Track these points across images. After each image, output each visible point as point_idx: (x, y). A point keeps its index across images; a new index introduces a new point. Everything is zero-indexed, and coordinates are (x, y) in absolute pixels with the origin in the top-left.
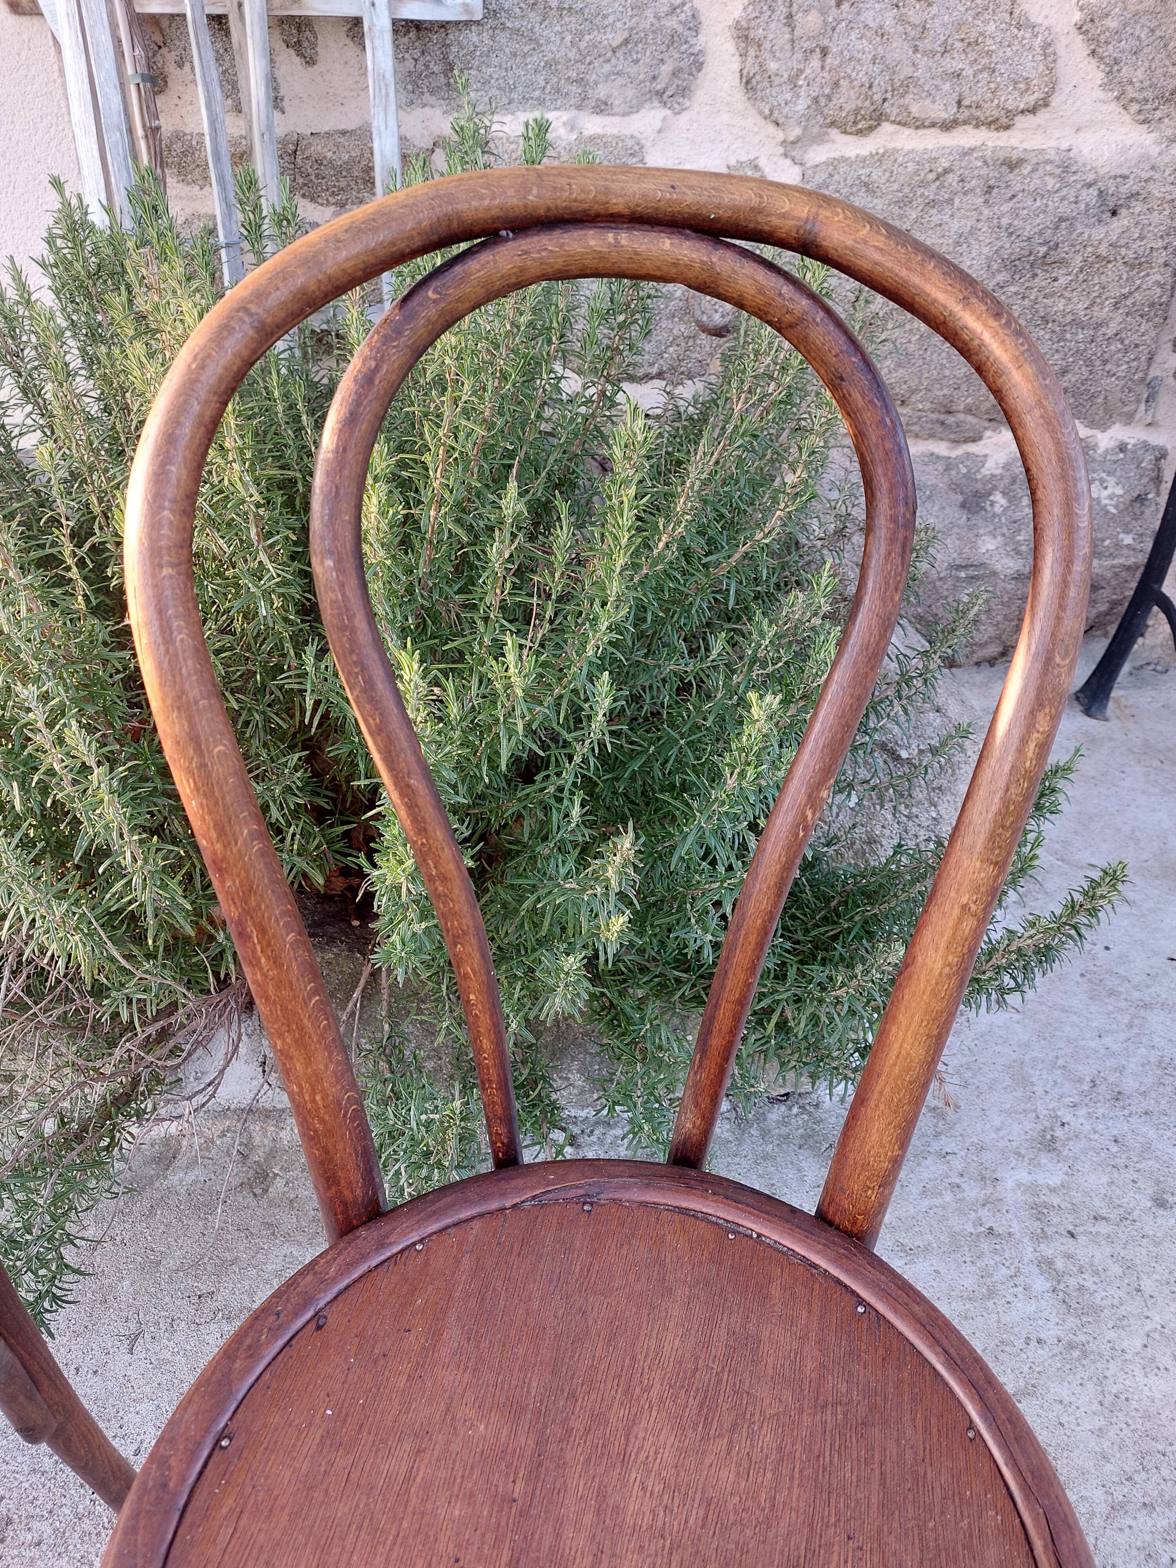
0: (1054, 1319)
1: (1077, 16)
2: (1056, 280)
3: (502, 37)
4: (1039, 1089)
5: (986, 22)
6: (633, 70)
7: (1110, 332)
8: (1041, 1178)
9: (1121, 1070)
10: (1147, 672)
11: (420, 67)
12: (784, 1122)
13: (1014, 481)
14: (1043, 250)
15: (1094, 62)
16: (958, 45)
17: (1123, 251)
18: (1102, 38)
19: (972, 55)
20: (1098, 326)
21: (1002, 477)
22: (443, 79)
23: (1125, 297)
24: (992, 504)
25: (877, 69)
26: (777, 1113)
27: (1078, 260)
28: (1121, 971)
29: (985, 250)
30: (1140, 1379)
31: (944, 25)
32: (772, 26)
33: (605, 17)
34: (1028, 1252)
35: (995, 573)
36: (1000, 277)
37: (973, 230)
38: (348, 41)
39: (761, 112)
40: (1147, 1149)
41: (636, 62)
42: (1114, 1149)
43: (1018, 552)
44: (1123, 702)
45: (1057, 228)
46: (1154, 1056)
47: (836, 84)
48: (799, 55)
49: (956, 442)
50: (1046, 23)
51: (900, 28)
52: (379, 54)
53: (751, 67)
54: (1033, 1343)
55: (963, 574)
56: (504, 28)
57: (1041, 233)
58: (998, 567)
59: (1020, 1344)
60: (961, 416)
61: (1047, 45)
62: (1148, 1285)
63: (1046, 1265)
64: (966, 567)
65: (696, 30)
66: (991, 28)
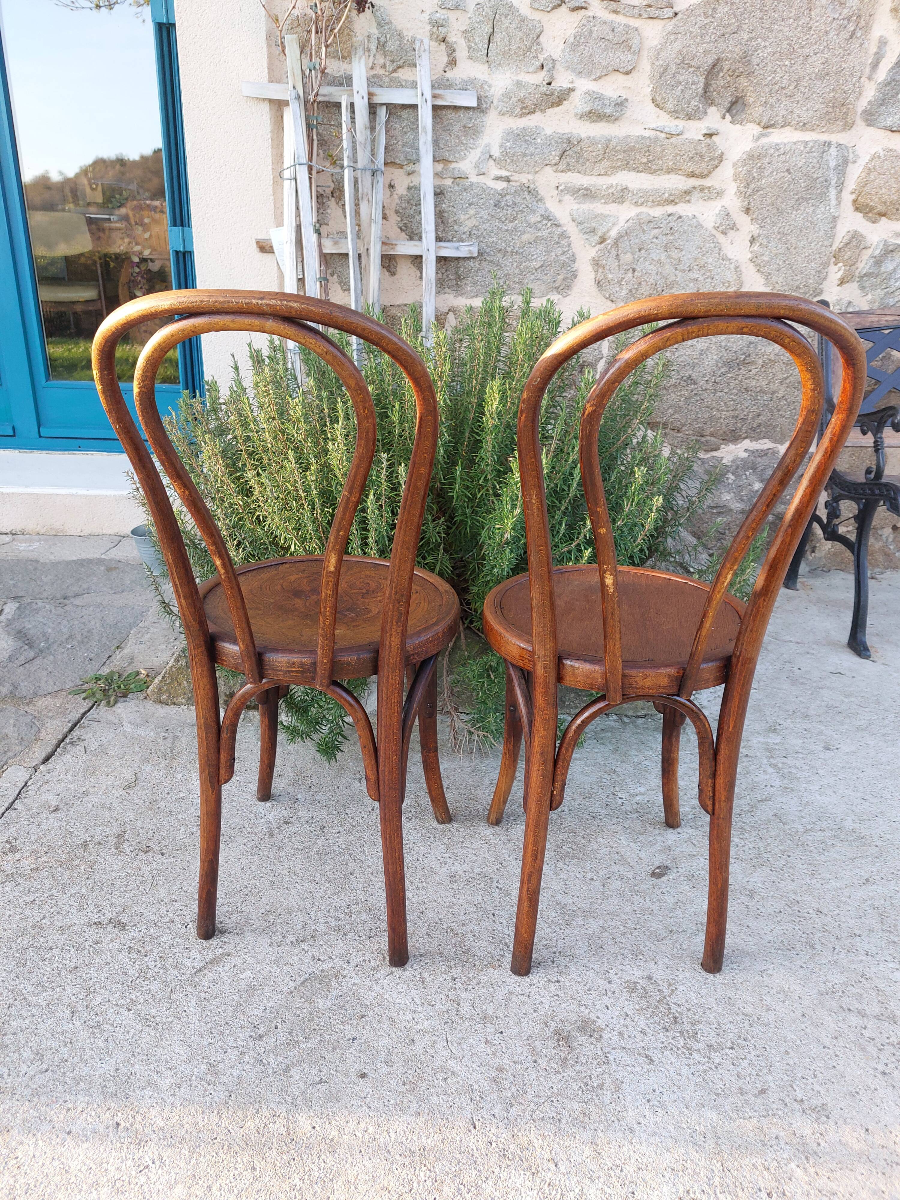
0: (778, 780)
1: (750, 256)
2: (750, 371)
3: (484, 264)
4: (768, 713)
5: (707, 258)
6: (545, 277)
7: (780, 396)
8: (769, 740)
9: (808, 708)
10: (819, 572)
11: (445, 277)
12: (644, 723)
13: (737, 468)
14: (743, 357)
15: (759, 275)
16: (696, 267)
17: (782, 357)
18: (762, 264)
19: (702, 272)
20: (774, 393)
21: (731, 466)
22: (454, 282)
23: (785, 379)
24: (727, 479)
25: (658, 277)
26: (640, 721)
27: (760, 362)
28: (807, 676)
29: (715, 357)
30: (818, 797)
31: (689, 259)
32: (610, 259)
33: (533, 255)
34: (765, 761)
35: (731, 510)
36: (723, 370)
37: (708, 348)
38: (411, 266)
39: (604, 296)
40: (820, 733)
41: (546, 274)
42: (805, 732)
43: (742, 500)
44: (806, 583)
45: (749, 347)
46: (823, 704)
47: (640, 284)
48: (622, 272)
49: (706, 451)
50: (736, 258)
51: (668, 260)
52: (429, 271)
53: (600, 276)
54: (769, 787)
55: (715, 511)
56: (486, 260)
57: (741, 349)
58: (733, 507)
59: (763, 787)
60: (708, 438)
61: (736, 268)
62: (821, 772)
63: (774, 766)
64: (716, 507)
65: (574, 261)
66: (710, 260)
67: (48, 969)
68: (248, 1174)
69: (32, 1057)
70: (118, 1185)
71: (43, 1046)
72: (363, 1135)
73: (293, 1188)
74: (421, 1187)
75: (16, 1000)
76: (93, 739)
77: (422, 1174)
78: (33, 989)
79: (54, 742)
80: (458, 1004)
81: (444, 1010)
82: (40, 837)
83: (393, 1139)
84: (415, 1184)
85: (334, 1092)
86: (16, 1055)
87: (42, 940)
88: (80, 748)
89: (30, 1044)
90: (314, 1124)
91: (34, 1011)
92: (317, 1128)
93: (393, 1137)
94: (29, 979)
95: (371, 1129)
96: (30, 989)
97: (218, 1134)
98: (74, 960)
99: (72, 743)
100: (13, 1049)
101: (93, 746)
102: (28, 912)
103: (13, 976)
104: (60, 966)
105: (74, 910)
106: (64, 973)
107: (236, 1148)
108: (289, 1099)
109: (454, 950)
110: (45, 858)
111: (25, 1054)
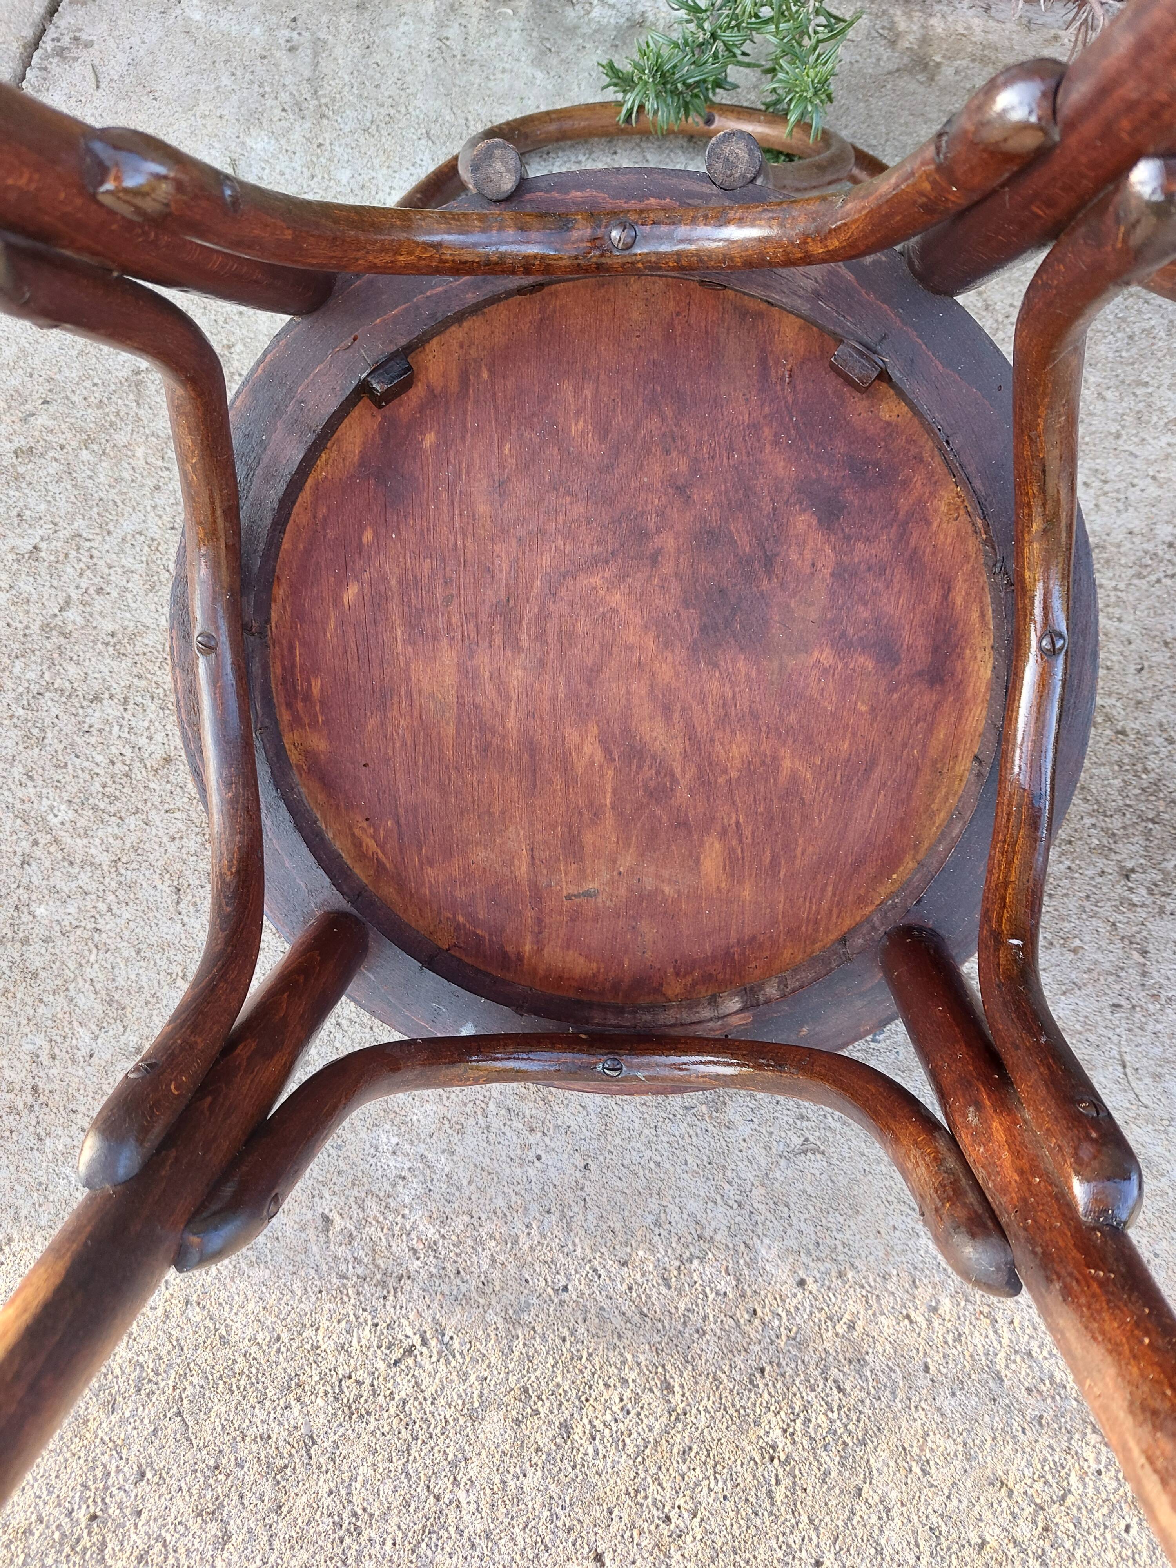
67: (99, 758)
68: (653, 1401)
69: (99, 1008)
70: (349, 1394)
71: (120, 982)
72: (929, 1322)
73: (770, 1453)
74: (1090, 1491)
75: (36, 843)
76: (111, 42)
77: (1089, 1454)
78: (71, 814)
79: (15, 48)
80: (1144, 953)
81: (1107, 966)
82: (22, 350)
83: (1006, 1341)
84: (1073, 1479)
85: (842, 1181)
86: (61, 999)
87: (72, 669)
88: (81, 70)
89: (89, 973)
90: (802, 1274)
91: (84, 879)
92: (811, 1285)
93: (1006, 1335)
94: (58, 786)
95: (946, 1305)
96: (65, 813)
97: (568, 1277)
98: (159, 737)
99: (60, 53)
100: (50, 986)
101: (114, 67)
102: (25, 585)
103: (18, 771)
104: (128, 752)
105: (136, 584)
106: (139, 773)
107: (618, 1321)
108: (731, 1192)
109: (1117, 782)
110: (42, 420)
111: (81, 1000)
